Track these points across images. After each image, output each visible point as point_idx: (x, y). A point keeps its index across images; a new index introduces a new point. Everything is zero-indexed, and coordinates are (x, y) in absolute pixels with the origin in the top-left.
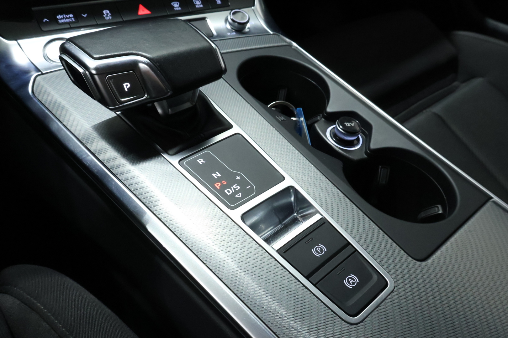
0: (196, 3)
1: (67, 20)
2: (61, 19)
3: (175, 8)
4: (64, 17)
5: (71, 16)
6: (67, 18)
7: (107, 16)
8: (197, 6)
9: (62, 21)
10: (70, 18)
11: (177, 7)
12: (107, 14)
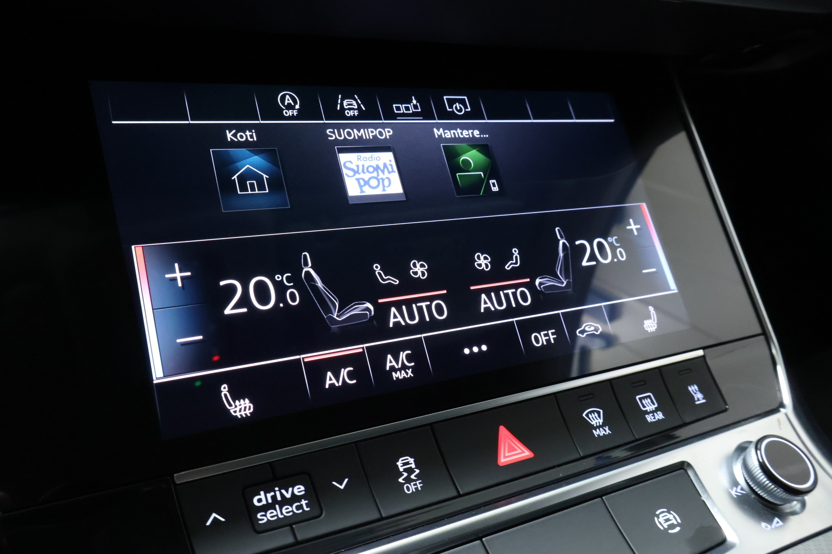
0: (644, 407)
1: (287, 511)
2: (265, 508)
3: (595, 428)
4: (274, 497)
5: (299, 490)
6: (285, 502)
7: (408, 480)
8: (649, 418)
9: (270, 515)
10: (295, 498)
11: (599, 427)
12: (410, 471)
